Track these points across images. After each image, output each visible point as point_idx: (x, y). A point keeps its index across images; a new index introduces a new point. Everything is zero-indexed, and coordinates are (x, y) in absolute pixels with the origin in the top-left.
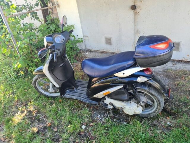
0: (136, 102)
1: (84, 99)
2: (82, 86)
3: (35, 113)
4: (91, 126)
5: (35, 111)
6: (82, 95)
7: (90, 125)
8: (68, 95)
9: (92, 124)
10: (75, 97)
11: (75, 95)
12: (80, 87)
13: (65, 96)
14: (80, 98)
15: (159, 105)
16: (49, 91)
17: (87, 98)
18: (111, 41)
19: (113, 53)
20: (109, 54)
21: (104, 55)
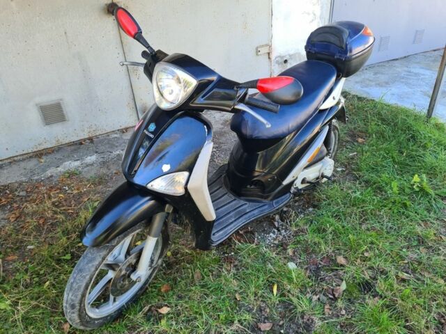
1: (261, 209)
7: (291, 254)
9: (290, 251)
13: (214, 241)
18: (62, 111)
19: (80, 143)
20: (69, 148)
21: (58, 156)
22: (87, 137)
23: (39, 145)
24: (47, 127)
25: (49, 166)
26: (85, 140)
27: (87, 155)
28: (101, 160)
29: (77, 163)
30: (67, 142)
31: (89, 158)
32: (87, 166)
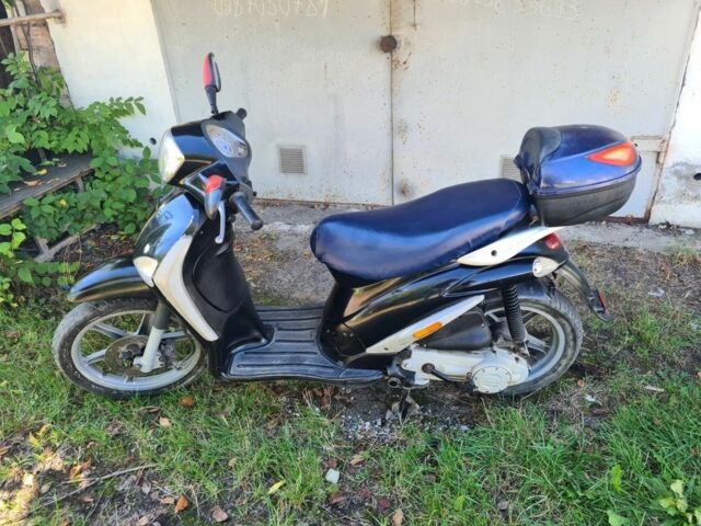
0: (508, 348)
1: (321, 370)
2: (284, 324)
3: (82, 475)
4: (359, 463)
5: (78, 468)
6: (305, 359)
7: (353, 462)
8: (245, 366)
9: (357, 458)
10: (279, 371)
11: (274, 362)
12: (280, 329)
13: (232, 372)
14: (302, 368)
15: (572, 343)
16: (140, 366)
17: (330, 364)
18: (302, 161)
19: (311, 205)
20: (297, 208)
21: (279, 212)
22: (322, 200)
23: (271, 193)
24: (283, 175)
26: (319, 204)
27: (304, 222)
29: (286, 227)
30: (300, 199)
31: (302, 226)
32: (293, 234)
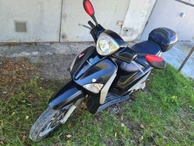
4: (124, 119)
17: (117, 97)
18: (26, 27)
19: (30, 44)
20: (25, 45)
23: (11, 40)
25: (14, 52)
26: (33, 43)
27: (34, 51)
28: (40, 55)
31: (34, 52)
32: (33, 56)
